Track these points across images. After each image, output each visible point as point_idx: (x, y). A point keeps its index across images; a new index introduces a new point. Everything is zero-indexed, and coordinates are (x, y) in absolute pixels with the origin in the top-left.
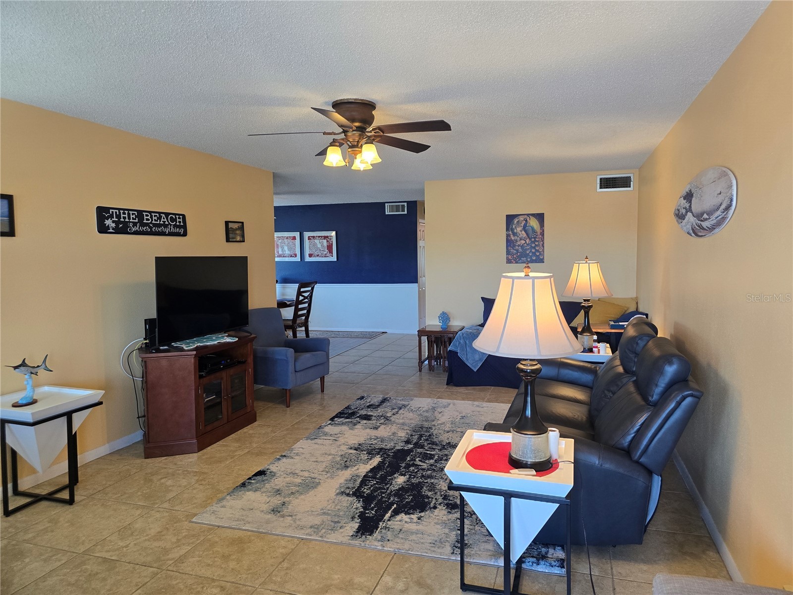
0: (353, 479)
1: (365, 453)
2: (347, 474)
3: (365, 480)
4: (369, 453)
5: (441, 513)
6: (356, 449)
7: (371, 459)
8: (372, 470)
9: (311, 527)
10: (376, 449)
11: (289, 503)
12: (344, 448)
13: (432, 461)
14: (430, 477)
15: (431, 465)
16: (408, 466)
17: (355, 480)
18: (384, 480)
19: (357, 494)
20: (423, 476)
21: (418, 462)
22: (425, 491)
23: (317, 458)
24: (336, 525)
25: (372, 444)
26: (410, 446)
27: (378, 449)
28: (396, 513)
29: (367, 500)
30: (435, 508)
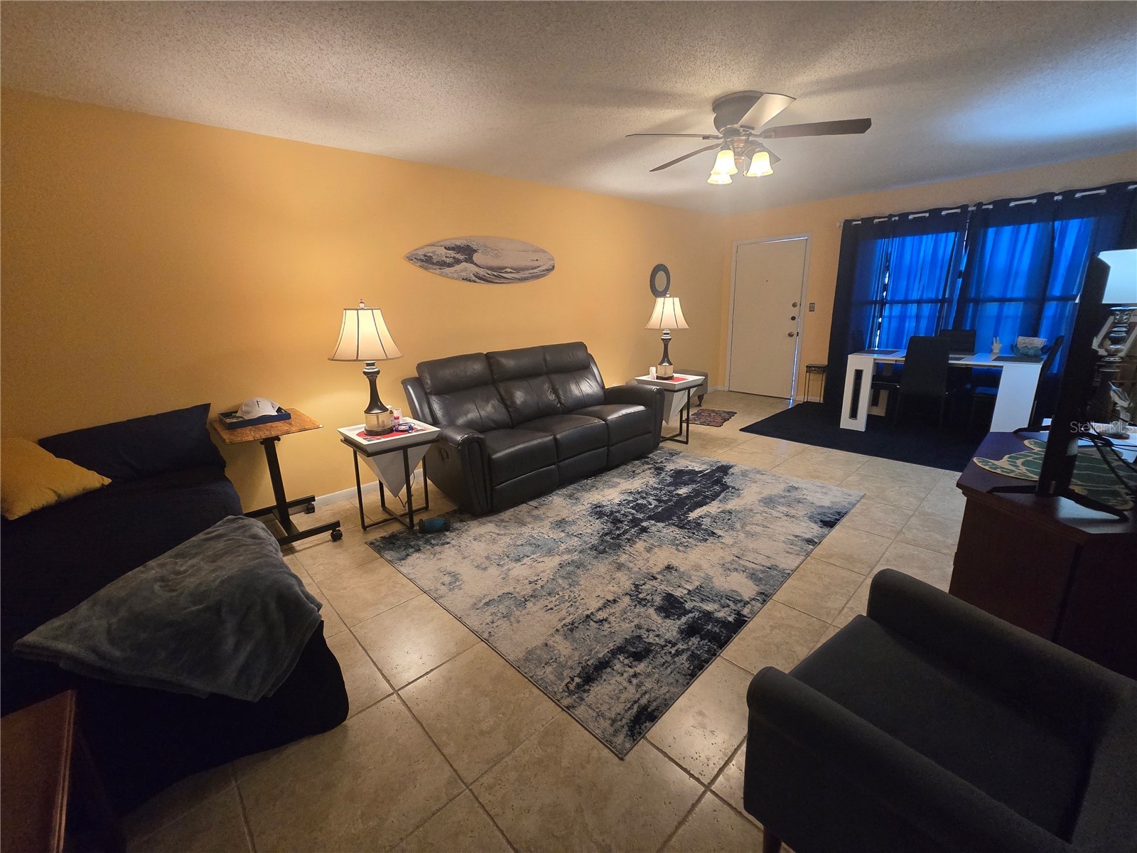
0: (725, 500)
1: (703, 526)
2: (731, 505)
3: (715, 497)
4: (699, 525)
5: (670, 467)
6: (714, 533)
7: (700, 517)
8: (706, 504)
9: (763, 474)
10: (688, 529)
11: (784, 491)
12: (728, 539)
13: (639, 502)
14: (655, 489)
15: (644, 498)
16: (665, 502)
18: (697, 493)
19: (725, 487)
20: (661, 491)
21: (654, 503)
22: (669, 480)
23: (764, 531)
24: (744, 474)
25: (689, 537)
26: (644, 524)
27: (686, 528)
28: (701, 472)
29: (719, 482)
30: (671, 470)
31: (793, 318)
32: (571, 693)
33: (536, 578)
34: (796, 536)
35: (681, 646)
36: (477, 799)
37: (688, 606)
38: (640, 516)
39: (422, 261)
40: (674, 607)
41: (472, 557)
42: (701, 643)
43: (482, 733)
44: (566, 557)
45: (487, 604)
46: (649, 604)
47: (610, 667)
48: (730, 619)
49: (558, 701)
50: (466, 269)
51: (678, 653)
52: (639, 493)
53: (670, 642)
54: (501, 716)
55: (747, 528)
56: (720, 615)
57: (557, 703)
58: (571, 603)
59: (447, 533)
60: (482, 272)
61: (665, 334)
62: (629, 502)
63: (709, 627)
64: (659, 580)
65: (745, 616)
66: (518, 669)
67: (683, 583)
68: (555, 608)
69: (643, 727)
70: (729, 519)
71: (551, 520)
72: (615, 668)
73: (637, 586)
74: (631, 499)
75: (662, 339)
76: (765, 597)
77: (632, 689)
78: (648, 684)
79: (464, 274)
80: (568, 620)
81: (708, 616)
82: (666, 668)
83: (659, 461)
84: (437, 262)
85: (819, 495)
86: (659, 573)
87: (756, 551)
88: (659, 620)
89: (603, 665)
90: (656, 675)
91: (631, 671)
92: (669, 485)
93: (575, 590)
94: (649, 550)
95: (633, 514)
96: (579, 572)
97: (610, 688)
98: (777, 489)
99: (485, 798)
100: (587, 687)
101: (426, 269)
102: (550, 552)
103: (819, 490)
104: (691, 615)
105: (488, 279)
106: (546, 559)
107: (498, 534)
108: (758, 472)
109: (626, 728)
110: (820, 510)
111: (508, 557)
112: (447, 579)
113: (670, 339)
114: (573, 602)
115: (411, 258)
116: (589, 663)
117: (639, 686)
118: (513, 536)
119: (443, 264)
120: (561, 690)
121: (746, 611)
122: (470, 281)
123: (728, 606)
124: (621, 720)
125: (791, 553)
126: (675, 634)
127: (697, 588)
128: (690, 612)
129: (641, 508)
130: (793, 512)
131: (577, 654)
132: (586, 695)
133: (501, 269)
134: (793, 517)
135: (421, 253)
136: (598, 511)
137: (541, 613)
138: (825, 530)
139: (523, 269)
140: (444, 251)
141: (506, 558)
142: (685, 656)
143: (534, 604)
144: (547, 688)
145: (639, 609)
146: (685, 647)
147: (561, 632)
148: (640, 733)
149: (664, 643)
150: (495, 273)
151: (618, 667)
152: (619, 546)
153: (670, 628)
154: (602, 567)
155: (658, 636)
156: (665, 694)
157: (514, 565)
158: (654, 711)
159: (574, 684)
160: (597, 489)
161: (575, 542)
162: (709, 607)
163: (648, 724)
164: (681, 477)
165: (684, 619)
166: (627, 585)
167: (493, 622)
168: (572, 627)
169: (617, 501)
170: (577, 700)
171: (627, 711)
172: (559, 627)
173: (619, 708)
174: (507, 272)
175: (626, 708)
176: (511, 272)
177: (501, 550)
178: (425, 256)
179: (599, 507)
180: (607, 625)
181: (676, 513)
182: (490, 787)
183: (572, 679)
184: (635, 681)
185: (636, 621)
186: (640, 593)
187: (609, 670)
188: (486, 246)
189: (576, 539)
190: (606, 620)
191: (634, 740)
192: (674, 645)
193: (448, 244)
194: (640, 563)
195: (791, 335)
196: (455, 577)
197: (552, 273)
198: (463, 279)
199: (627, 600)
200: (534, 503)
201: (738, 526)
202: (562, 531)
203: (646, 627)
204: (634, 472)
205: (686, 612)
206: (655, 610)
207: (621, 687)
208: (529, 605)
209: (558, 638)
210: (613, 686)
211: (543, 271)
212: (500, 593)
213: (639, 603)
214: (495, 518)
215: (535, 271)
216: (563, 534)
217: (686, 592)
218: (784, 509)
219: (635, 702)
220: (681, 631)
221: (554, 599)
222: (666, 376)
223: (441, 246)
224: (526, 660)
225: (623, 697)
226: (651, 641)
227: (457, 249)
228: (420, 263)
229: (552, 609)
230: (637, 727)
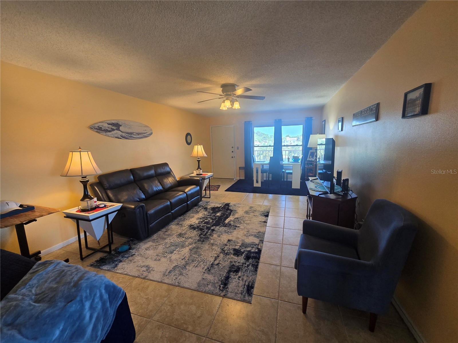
1: (232, 225)
2: (236, 216)
3: (230, 214)
4: (230, 224)
5: (209, 207)
6: (236, 226)
7: (229, 222)
8: (228, 217)
11: (249, 208)
13: (206, 221)
14: (208, 215)
15: (206, 219)
16: (215, 219)
17: (233, 214)
18: (223, 214)
19: (231, 211)
20: (211, 216)
21: (211, 221)
22: (211, 211)
23: (251, 222)
24: (235, 205)
25: (230, 229)
26: (212, 228)
27: (227, 226)
28: (221, 207)
29: (228, 209)
30: (210, 208)
31: (233, 152)
32: (222, 291)
33: (183, 257)
34: (260, 221)
35: (248, 263)
36: (212, 339)
37: (242, 250)
38: (209, 226)
39: (97, 129)
40: (238, 252)
41: (150, 257)
42: (253, 260)
43: (199, 317)
44: (190, 247)
45: (170, 272)
46: (230, 254)
47: (230, 277)
48: (257, 251)
49: (220, 295)
50: (117, 133)
51: (248, 266)
52: (203, 218)
53: (244, 263)
54: (202, 309)
55: (245, 222)
56: (253, 251)
57: (219, 296)
58: (203, 262)
59: (131, 251)
60: (124, 134)
61: (198, 158)
62: (202, 222)
63: (252, 255)
64: (228, 245)
65: (260, 249)
66: (198, 291)
67: (237, 244)
68: (198, 265)
69: (251, 291)
70: (238, 221)
71: (175, 235)
72: (231, 277)
73: (222, 249)
74: (202, 220)
75: (197, 160)
76: (262, 241)
77: (241, 282)
78: (245, 278)
79: (116, 135)
80: (206, 268)
81: (249, 252)
82: (247, 272)
83: (204, 206)
84: (104, 130)
85: (260, 208)
86: (227, 243)
87: (251, 229)
88: (236, 258)
89: (227, 278)
90: (246, 275)
91: (237, 276)
92: (212, 213)
93: (201, 257)
94: (219, 236)
95: (206, 226)
96: (199, 250)
97: (234, 284)
98: (247, 209)
99: (215, 337)
100: (226, 287)
101: (99, 133)
102: (183, 246)
103: (258, 206)
104: (244, 253)
105: (127, 138)
106: (183, 249)
107: (156, 245)
108: (239, 204)
109: (247, 294)
110: (262, 212)
111: (166, 253)
112: (144, 269)
113: (200, 160)
114: (203, 261)
115: (92, 128)
116: (223, 279)
117: (243, 280)
118: (163, 245)
119: (106, 131)
120: (218, 291)
121: (259, 247)
122: (119, 138)
123: (254, 247)
124: (244, 292)
125: (262, 227)
126: (243, 260)
127: (242, 244)
128: (244, 252)
129: (207, 223)
130: (255, 215)
131: (216, 278)
132: (228, 289)
133: (131, 133)
134: (256, 216)
135: (96, 125)
136: (192, 227)
137: (194, 269)
138: (267, 218)
139: (140, 134)
140: (107, 125)
141: (165, 253)
142: (250, 266)
143: (189, 267)
144: (213, 292)
145: (228, 257)
146: (249, 263)
147: (206, 273)
148: (252, 293)
149: (242, 264)
150: (129, 135)
151: (232, 277)
152: (208, 238)
153: (241, 260)
154: (206, 246)
155: (239, 263)
156: (252, 279)
157: (171, 255)
158: (252, 285)
159: (222, 287)
160: (187, 219)
161: (190, 240)
162: (249, 249)
163: (252, 290)
164: (215, 210)
165: (243, 255)
166: (219, 250)
167: (177, 278)
168: (209, 270)
169: (197, 222)
170: (226, 292)
171: (244, 289)
172: (204, 271)
173: (241, 289)
174: (134, 135)
175: (243, 288)
176: (136, 135)
177: (161, 251)
178: (99, 127)
179: (192, 226)
180: (220, 265)
181: (221, 222)
182: (214, 333)
183: (220, 286)
184: (240, 279)
185: (229, 260)
186: (225, 251)
187: (230, 279)
188: (125, 124)
189: (190, 239)
190: (219, 263)
191: (251, 296)
192: (245, 264)
193: (109, 122)
194: (219, 241)
195: (232, 157)
196: (148, 267)
197: (152, 135)
198: (116, 137)
199: (222, 255)
200: (164, 230)
201: (242, 222)
202: (183, 238)
203: (233, 261)
204: (197, 211)
205: (243, 253)
206: (233, 255)
207: (237, 282)
208: (187, 267)
209: (206, 275)
210: (235, 283)
211: (148, 134)
212: (172, 267)
213: (226, 254)
214: (149, 239)
215: (145, 134)
216: (184, 239)
217: (239, 247)
218: (252, 214)
219: (245, 285)
220: (245, 259)
221: (196, 262)
222: (200, 174)
223: (106, 123)
224: (199, 286)
225: (240, 285)
226: (238, 265)
227: (113, 124)
228: (96, 130)
229: (197, 266)
230: (250, 292)
